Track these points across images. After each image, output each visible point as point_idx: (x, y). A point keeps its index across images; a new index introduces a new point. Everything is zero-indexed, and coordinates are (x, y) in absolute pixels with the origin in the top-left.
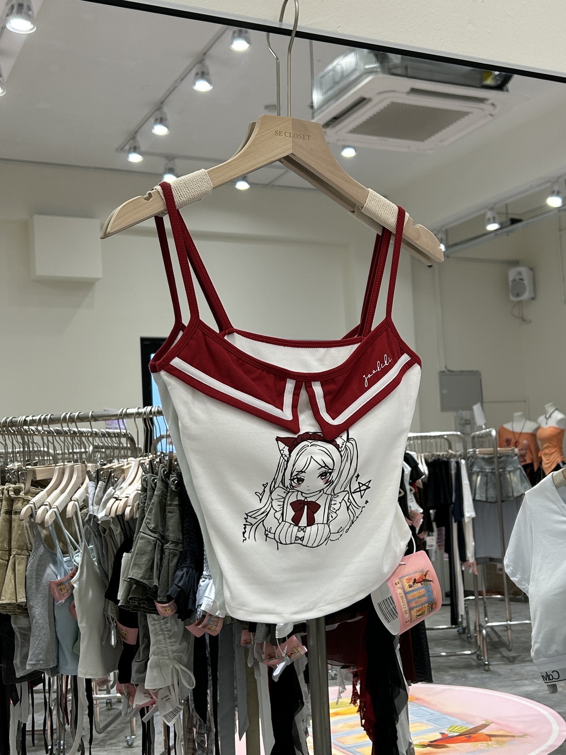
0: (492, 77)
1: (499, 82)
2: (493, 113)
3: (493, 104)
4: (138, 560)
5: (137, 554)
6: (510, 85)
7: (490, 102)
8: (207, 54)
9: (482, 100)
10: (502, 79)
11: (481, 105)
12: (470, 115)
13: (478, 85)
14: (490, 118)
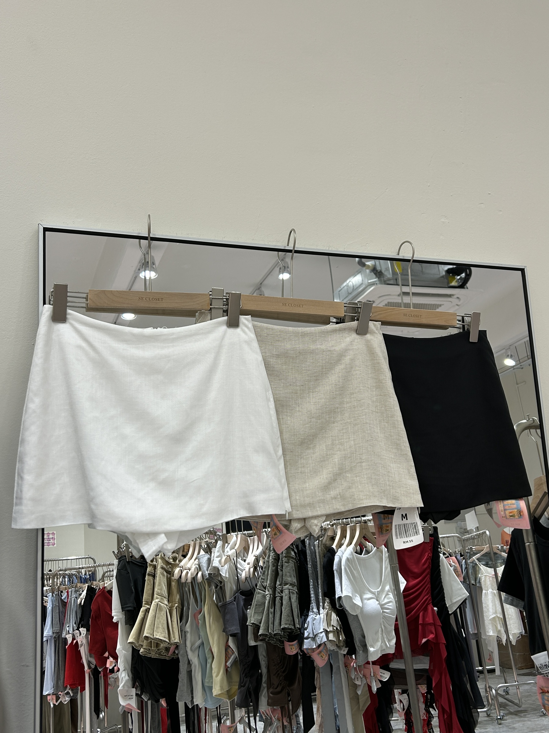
0: (456, 280)
1: (461, 283)
2: (459, 304)
3: (458, 298)
4: (257, 610)
5: (256, 605)
6: (468, 285)
7: (455, 297)
8: (262, 284)
9: (450, 296)
10: (462, 281)
11: (450, 299)
12: (442, 306)
13: (447, 286)
14: (457, 306)
